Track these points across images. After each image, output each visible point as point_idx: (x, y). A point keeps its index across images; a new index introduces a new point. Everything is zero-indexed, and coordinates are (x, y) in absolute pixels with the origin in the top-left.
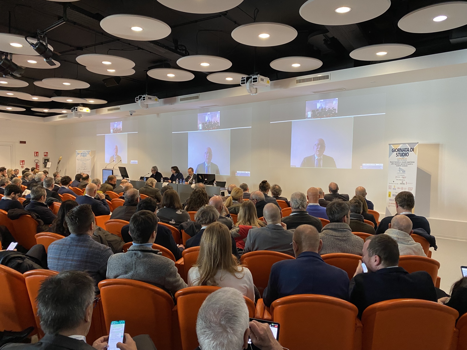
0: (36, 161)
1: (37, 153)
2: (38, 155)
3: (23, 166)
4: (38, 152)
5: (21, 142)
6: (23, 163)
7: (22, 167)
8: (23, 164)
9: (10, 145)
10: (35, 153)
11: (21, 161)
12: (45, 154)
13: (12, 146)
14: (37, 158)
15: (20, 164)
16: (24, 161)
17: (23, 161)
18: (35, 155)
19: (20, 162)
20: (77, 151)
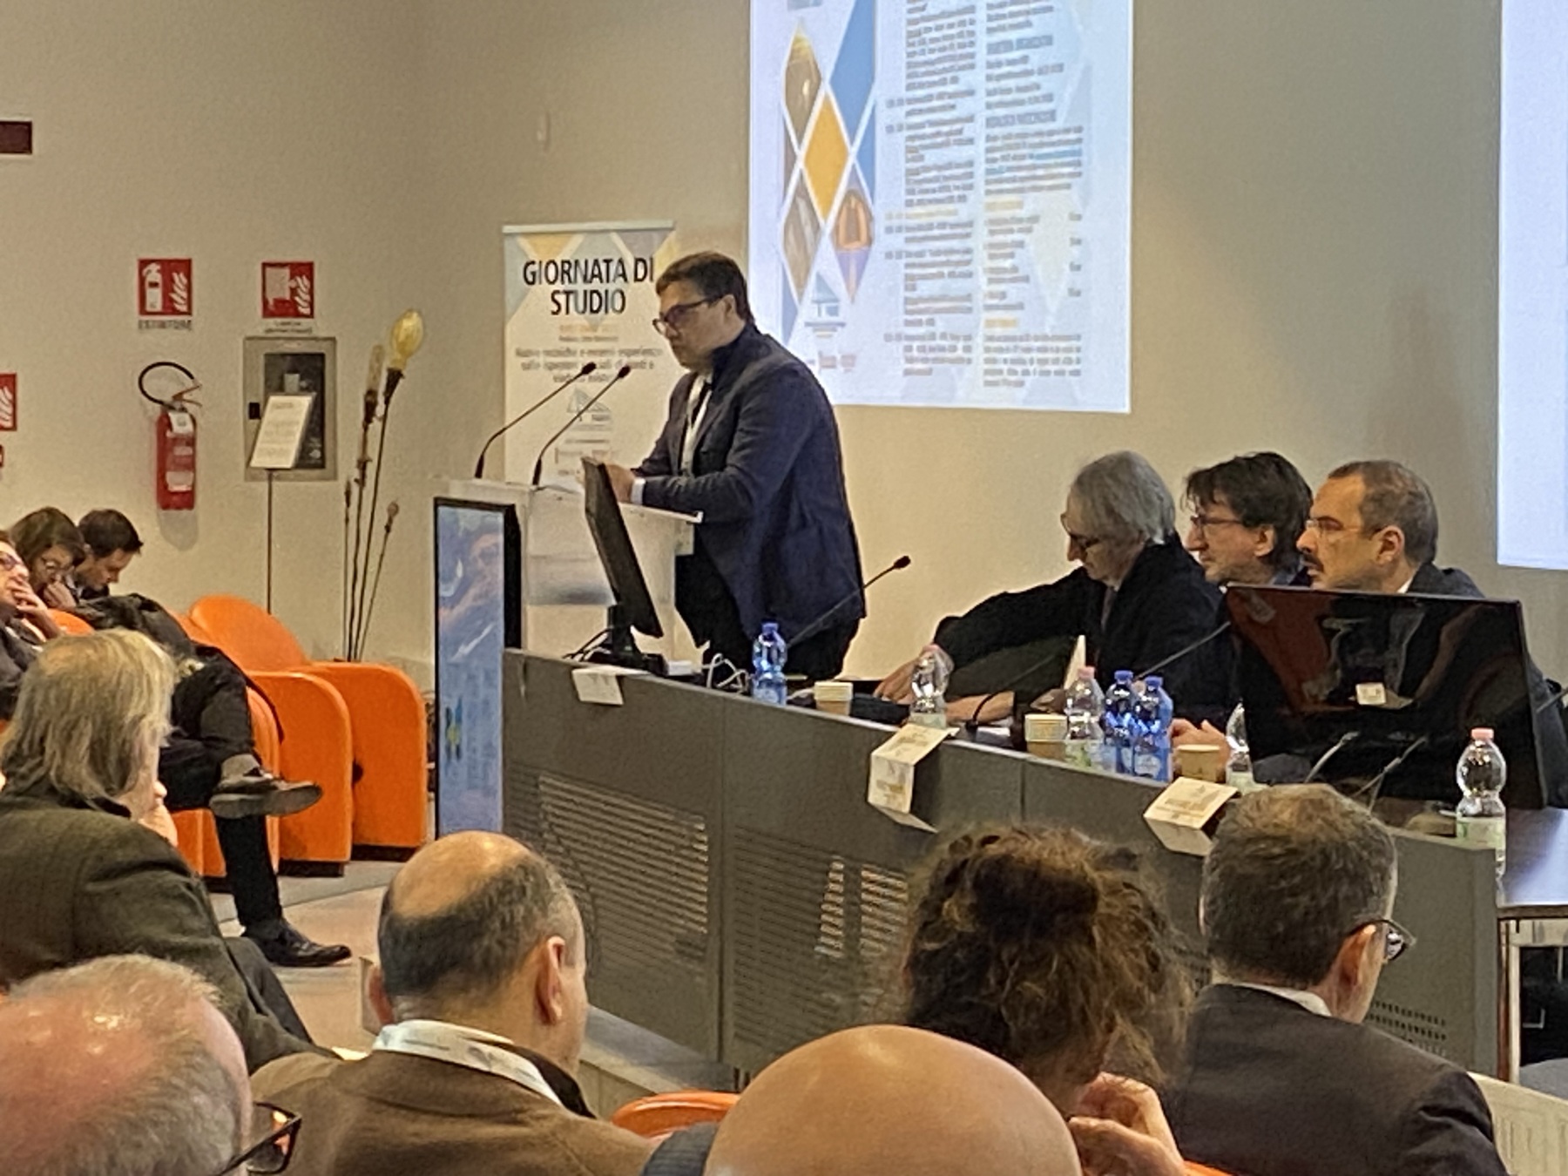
0: (164, 385)
12: (281, 284)
20: (524, 243)
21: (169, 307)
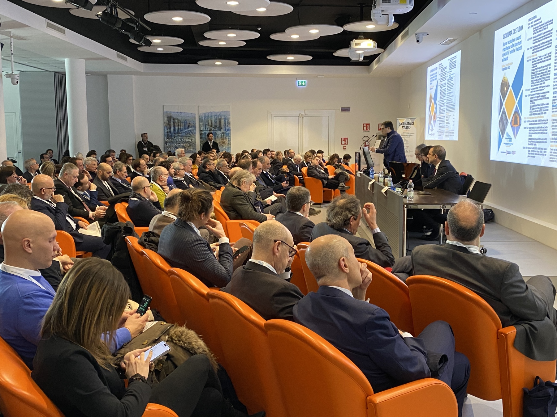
0: (365, 139)
1: (368, 126)
2: (369, 129)
3: (345, 147)
4: (369, 124)
5: (344, 110)
6: (346, 142)
7: (344, 149)
8: (345, 144)
9: (327, 115)
10: (365, 125)
11: (343, 139)
13: (330, 115)
14: (366, 134)
15: (342, 144)
16: (347, 139)
17: (345, 139)
18: (365, 128)
19: (342, 141)
20: (399, 120)
21: (367, 129)
